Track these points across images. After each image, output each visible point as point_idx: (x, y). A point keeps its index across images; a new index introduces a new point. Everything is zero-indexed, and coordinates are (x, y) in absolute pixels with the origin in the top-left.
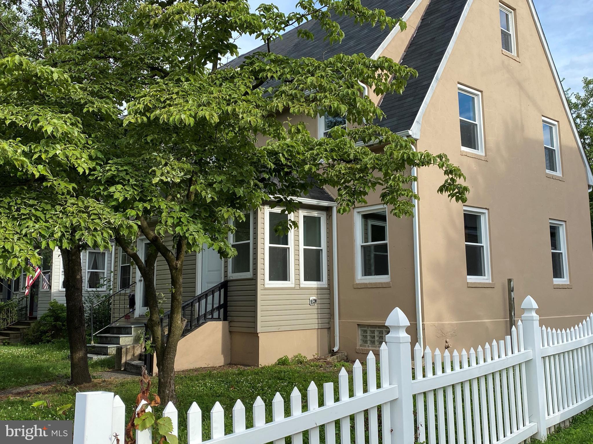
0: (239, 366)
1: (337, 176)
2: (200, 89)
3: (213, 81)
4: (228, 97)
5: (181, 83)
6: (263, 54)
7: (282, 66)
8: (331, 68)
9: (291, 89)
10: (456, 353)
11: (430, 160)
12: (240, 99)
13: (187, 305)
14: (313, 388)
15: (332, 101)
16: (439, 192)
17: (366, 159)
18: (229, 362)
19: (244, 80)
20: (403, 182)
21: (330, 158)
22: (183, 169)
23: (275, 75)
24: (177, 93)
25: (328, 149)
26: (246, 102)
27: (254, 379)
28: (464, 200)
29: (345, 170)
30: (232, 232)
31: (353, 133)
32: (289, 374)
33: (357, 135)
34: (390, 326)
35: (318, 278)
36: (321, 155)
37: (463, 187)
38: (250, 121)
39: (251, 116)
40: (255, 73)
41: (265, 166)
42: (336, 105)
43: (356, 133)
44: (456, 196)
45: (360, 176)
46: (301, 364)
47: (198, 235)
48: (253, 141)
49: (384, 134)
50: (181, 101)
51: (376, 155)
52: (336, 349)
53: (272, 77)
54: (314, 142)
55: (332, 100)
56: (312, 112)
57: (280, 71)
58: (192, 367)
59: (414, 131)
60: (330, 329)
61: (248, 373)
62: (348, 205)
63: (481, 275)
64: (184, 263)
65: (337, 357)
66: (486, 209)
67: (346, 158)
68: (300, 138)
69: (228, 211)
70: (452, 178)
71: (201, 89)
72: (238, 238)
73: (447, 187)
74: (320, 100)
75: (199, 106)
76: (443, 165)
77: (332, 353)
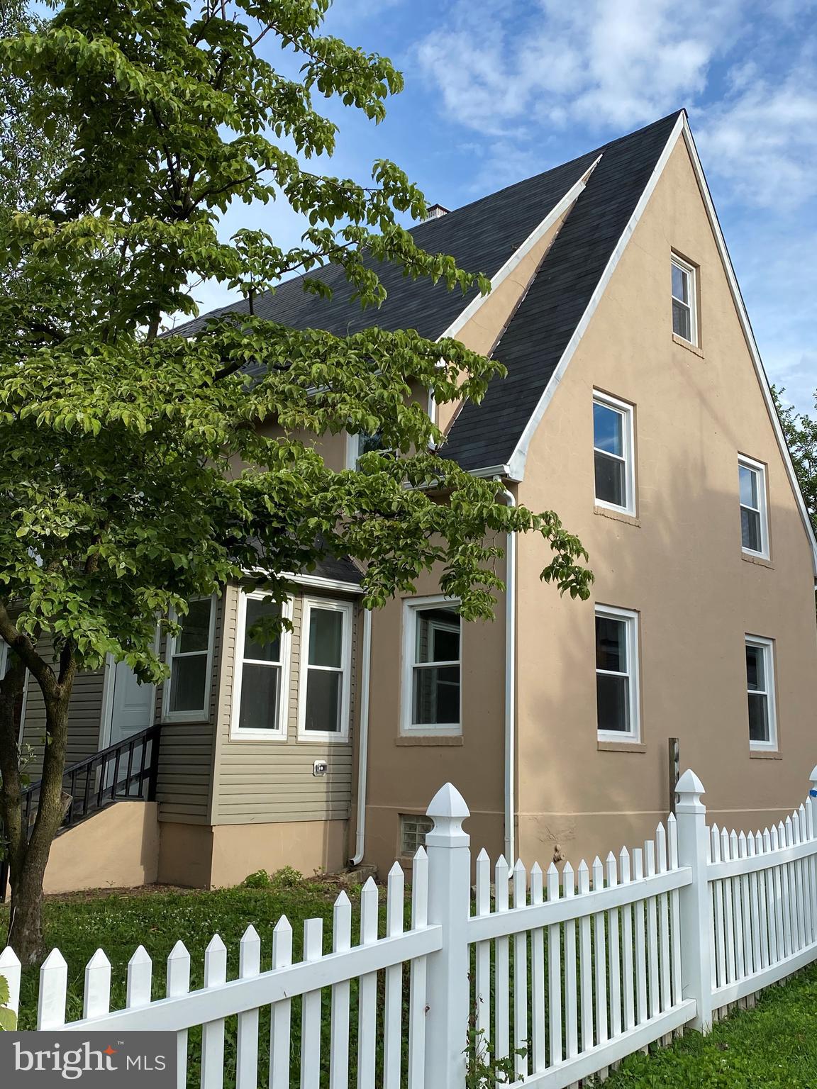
0: (172, 888)
1: (366, 540)
2: (119, 370)
3: (143, 359)
4: (168, 388)
5: (83, 358)
6: (240, 317)
7: (272, 341)
8: (357, 351)
9: (284, 383)
10: (568, 868)
11: (528, 521)
12: (189, 393)
13: (80, 768)
14: (283, 928)
15: (353, 408)
16: (543, 578)
17: (419, 514)
18: (154, 879)
19: (201, 360)
20: (479, 558)
21: (355, 508)
22: (76, 514)
23: (257, 356)
24: (74, 375)
25: (352, 491)
26: (202, 399)
27: (197, 913)
28: (585, 596)
29: (382, 530)
30: (174, 635)
31: (393, 467)
32: (263, 905)
33: (400, 471)
34: (434, 817)
35: (332, 726)
36: (340, 502)
37: (583, 572)
38: (204, 433)
39: (207, 423)
40: (222, 350)
41: (236, 516)
42: (359, 416)
43: (399, 467)
44: (572, 587)
45: (407, 543)
46: (291, 886)
47: (96, 636)
48: (223, 468)
49: (446, 472)
50: (81, 389)
51: (436, 507)
52: (357, 860)
53: (252, 358)
54: (330, 477)
55: (354, 406)
56: (316, 424)
57: (267, 348)
58: (82, 887)
59: (514, 467)
60: (349, 822)
61: (187, 901)
62: (381, 593)
63: (623, 729)
64: (74, 689)
65: (359, 875)
66: (635, 611)
67: (385, 509)
68: (305, 469)
69: (156, 595)
70: (565, 555)
71: (119, 373)
72: (185, 644)
73: (557, 571)
74: (334, 405)
75: (113, 400)
76: (549, 532)
77: (350, 866)
